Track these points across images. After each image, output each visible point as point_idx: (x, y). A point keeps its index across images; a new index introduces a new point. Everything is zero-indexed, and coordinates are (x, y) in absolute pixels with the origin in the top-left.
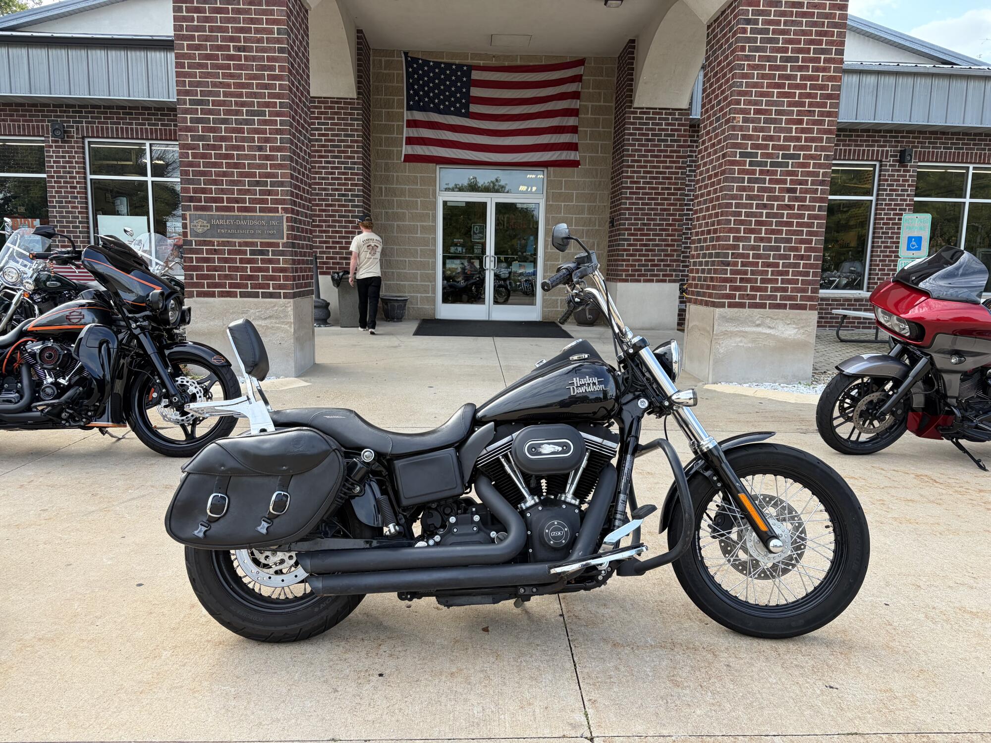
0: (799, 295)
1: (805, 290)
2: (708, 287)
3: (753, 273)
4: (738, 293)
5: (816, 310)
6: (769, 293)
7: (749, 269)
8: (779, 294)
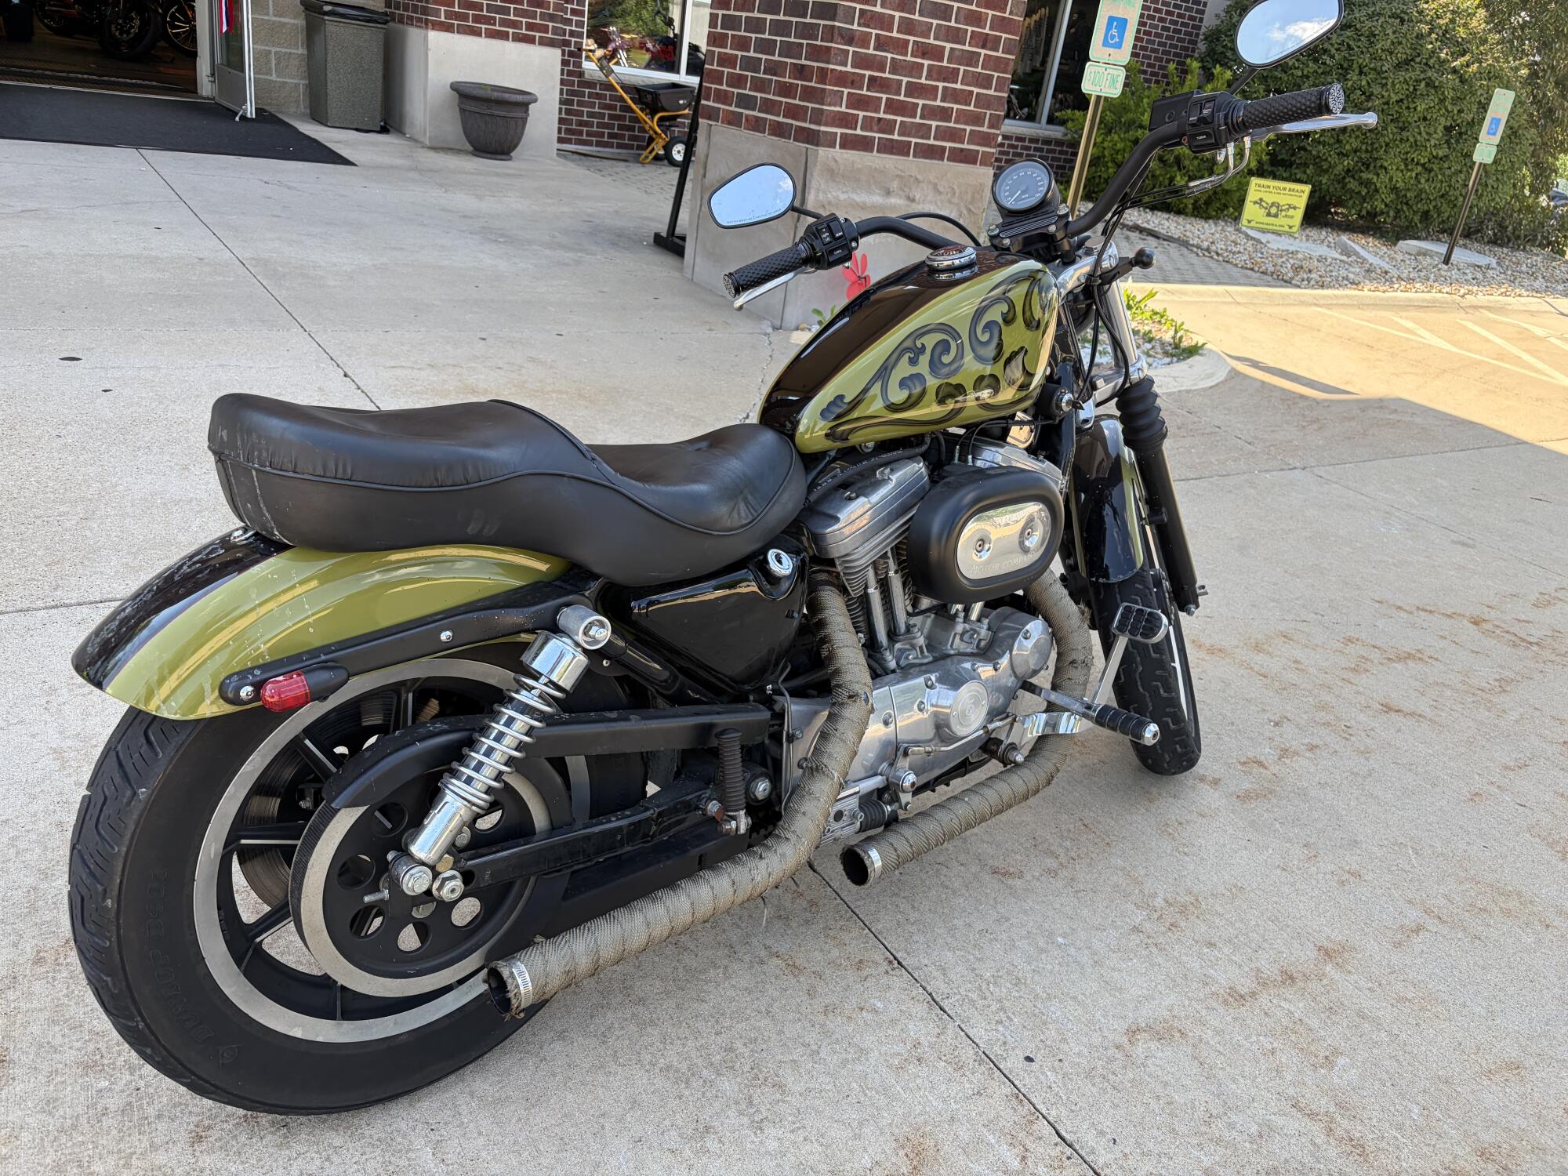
0: (968, 128)
1: (977, 119)
2: (786, 90)
3: (896, 67)
4: (861, 114)
5: (991, 165)
6: (918, 120)
7: (889, 56)
8: (934, 124)
